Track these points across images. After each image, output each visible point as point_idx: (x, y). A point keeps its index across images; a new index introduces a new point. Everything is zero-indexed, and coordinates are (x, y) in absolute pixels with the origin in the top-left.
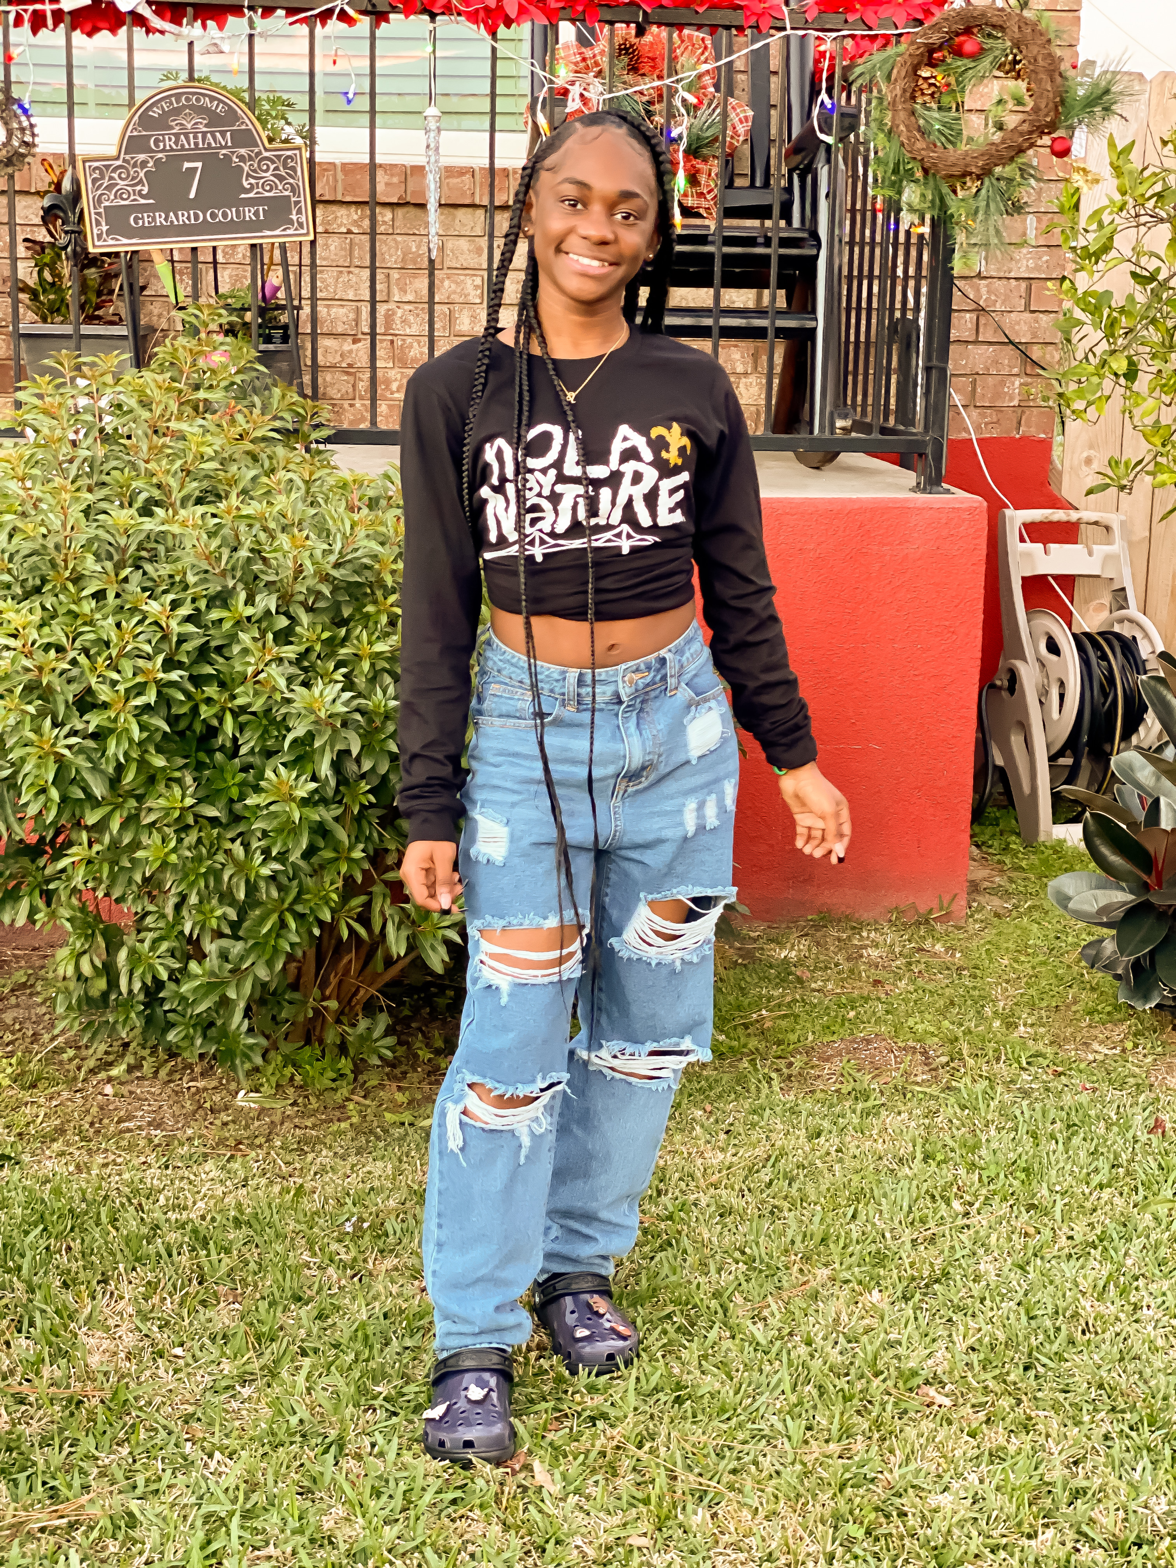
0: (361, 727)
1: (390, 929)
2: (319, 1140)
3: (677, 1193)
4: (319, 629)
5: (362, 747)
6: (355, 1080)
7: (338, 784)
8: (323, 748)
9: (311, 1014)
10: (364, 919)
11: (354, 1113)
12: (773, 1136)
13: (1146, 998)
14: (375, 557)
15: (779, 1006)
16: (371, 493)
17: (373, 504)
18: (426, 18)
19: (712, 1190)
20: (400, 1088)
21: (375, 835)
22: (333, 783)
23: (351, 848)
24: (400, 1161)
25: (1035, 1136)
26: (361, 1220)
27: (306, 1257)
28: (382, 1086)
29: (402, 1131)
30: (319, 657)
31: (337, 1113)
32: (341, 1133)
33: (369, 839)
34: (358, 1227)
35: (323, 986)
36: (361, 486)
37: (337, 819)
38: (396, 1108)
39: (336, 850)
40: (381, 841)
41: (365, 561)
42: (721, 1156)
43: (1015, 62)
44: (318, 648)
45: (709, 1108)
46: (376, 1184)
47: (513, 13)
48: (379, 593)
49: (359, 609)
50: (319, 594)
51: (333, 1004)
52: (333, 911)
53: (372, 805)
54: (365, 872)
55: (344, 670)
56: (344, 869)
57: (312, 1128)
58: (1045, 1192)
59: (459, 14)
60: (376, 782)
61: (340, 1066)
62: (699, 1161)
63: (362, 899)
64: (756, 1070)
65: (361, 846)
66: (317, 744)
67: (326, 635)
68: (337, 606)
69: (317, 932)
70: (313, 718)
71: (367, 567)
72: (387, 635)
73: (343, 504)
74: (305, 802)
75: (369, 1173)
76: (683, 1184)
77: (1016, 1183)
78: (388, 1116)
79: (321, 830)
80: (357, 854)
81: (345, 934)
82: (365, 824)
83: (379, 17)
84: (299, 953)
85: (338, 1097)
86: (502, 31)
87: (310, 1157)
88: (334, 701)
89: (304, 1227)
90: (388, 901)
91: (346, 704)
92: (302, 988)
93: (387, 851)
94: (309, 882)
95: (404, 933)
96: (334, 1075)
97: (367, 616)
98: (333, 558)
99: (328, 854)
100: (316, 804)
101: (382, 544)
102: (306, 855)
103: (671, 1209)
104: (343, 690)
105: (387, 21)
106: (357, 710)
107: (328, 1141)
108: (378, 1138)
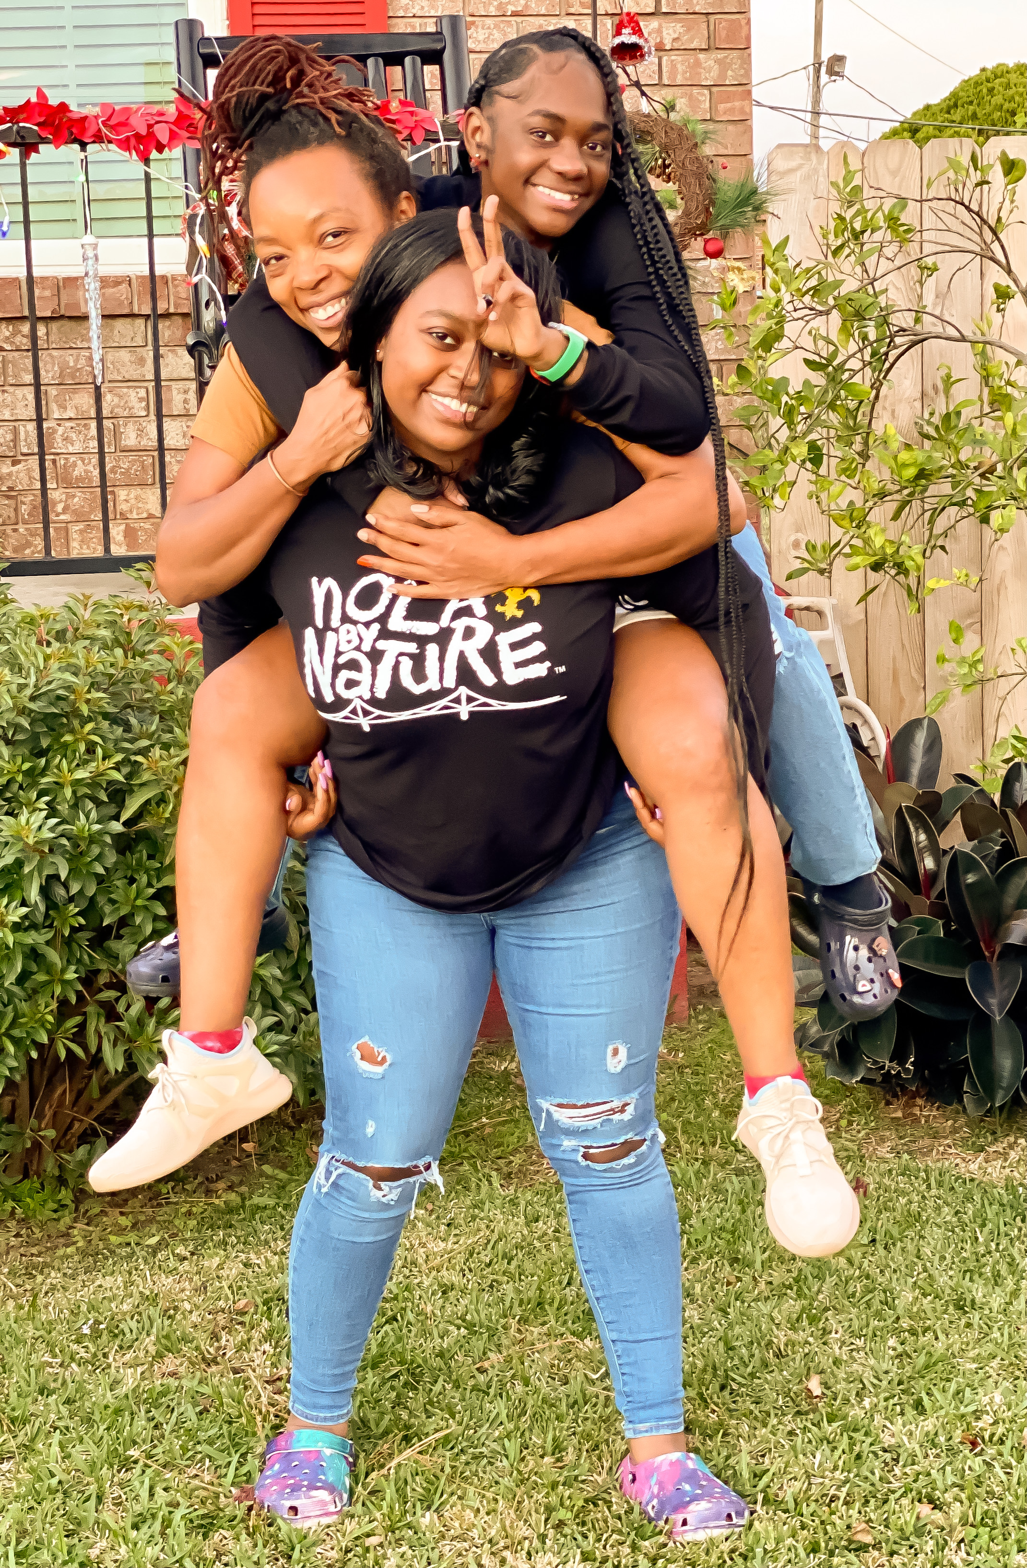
0: (67, 851)
1: (106, 1047)
2: (46, 1265)
3: (401, 1278)
4: (19, 760)
5: (70, 871)
6: (77, 1210)
7: (47, 909)
8: (31, 872)
9: (29, 1145)
10: (80, 1036)
11: (78, 1238)
12: (492, 1225)
13: (853, 1072)
14: (69, 688)
15: (499, 1113)
16: (58, 627)
17: (60, 636)
18: (76, 147)
19: (434, 1273)
20: (122, 1214)
21: (86, 957)
22: (42, 908)
23: (63, 971)
24: (130, 1274)
25: (741, 1202)
26: (97, 1322)
27: (47, 1358)
28: (103, 1213)
29: (128, 1250)
30: (21, 787)
31: (62, 1240)
32: (68, 1257)
33: (79, 961)
34: (95, 1328)
35: (40, 1116)
36: (47, 620)
37: (48, 943)
38: (121, 1231)
39: (48, 973)
40: (92, 962)
41: (61, 692)
42: (442, 1245)
43: (665, 166)
44: (20, 778)
45: (430, 1207)
46: (108, 1294)
47: (164, 138)
48: (76, 723)
49: (57, 739)
50: (18, 728)
51: (51, 1133)
52: (49, 1033)
53: (81, 928)
54: (79, 995)
55: (46, 799)
56: (58, 990)
57: (39, 1255)
58: (749, 1248)
59: (110, 142)
60: (84, 904)
61: (60, 1197)
62: (422, 1250)
63: (78, 1019)
64: (477, 1170)
65: (73, 968)
66: (27, 870)
67: (26, 766)
68: (35, 737)
69: (34, 1055)
70: (20, 845)
71: (59, 698)
72: (86, 762)
73: (34, 640)
74: (16, 927)
75: (100, 1286)
76: (406, 1271)
77: (720, 1242)
78: (113, 1239)
79: (34, 954)
80: (71, 975)
81: (63, 1054)
82: (75, 946)
83: (28, 147)
84: (18, 1078)
85: (62, 1226)
86: (154, 155)
87: (40, 1278)
88: (40, 828)
89: (42, 1332)
90: (103, 1020)
91: (52, 830)
92: (17, 1121)
93: (98, 972)
94: (24, 1006)
95: (121, 1049)
96: (55, 1206)
97: (66, 745)
98: (28, 692)
99: (42, 977)
100: (26, 930)
101: (76, 674)
102: (21, 979)
103: (395, 1291)
104: (47, 818)
105: (37, 151)
106: (62, 836)
107: (56, 1264)
108: (106, 1258)
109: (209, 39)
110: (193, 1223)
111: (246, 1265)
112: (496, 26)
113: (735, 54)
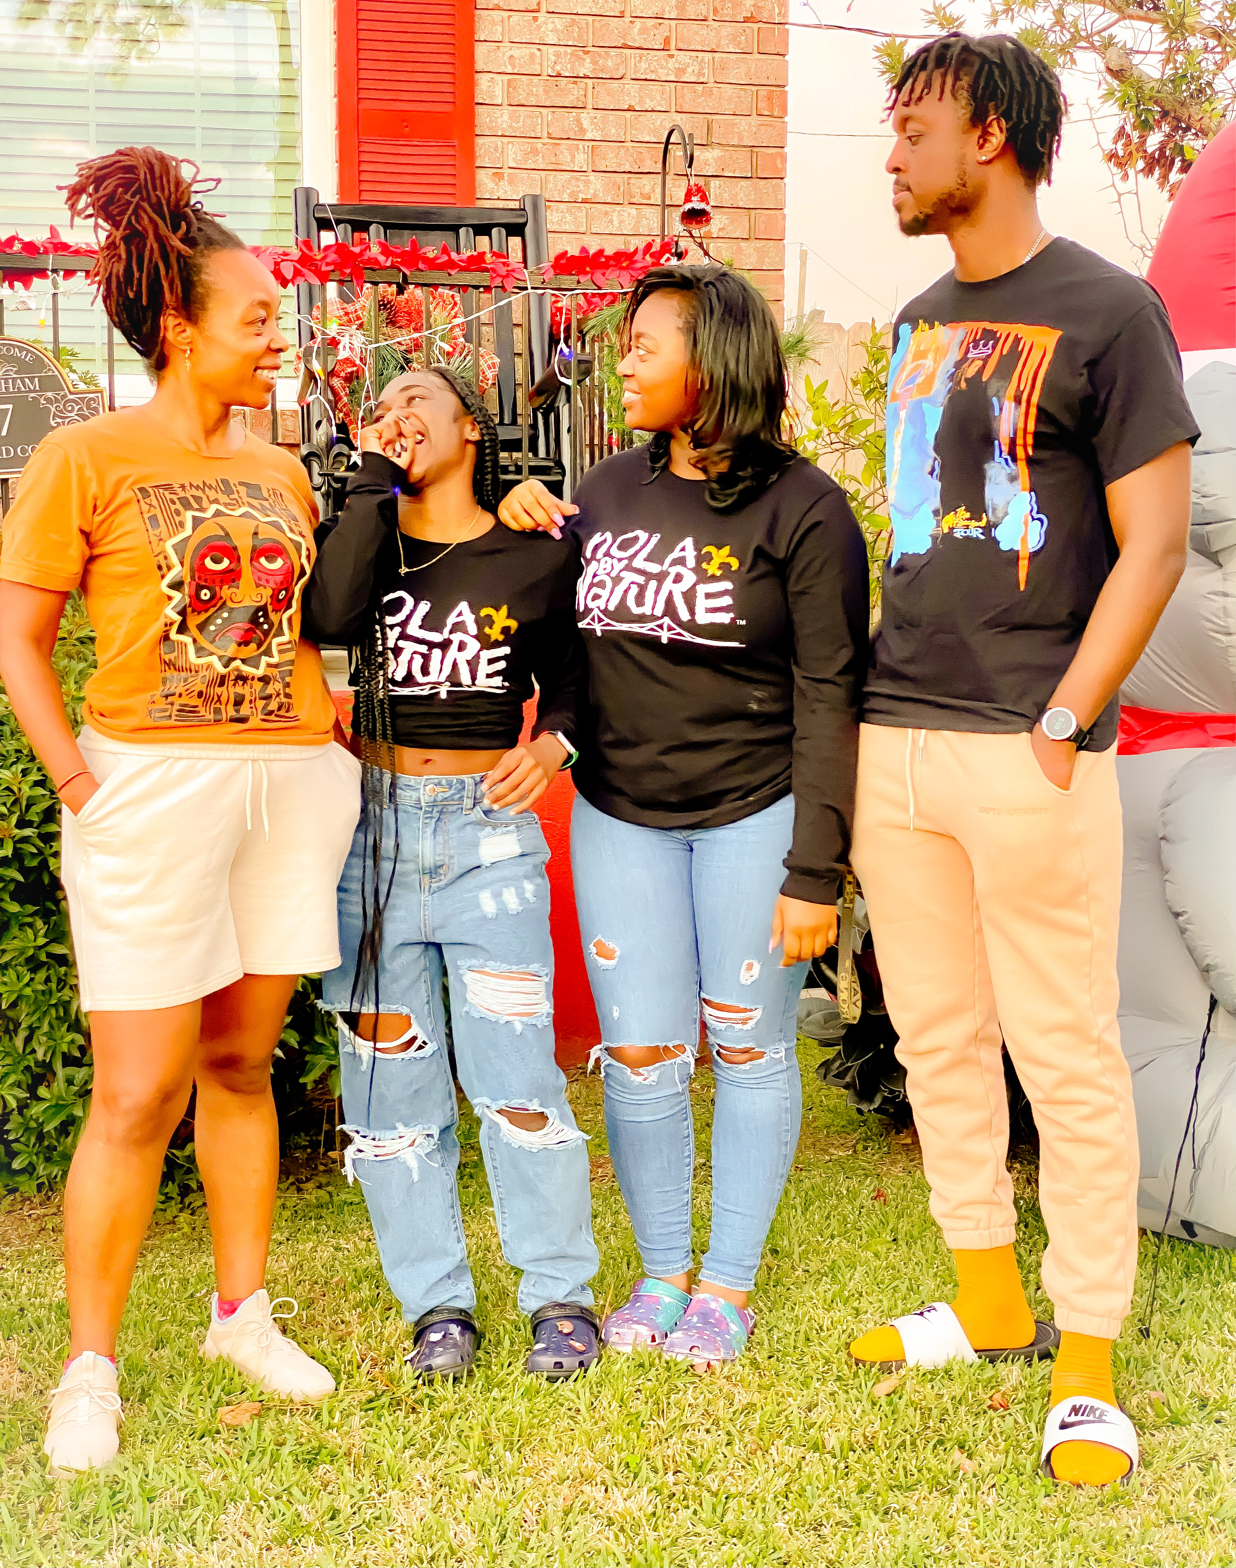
13: (871, 1101)
109: (324, 205)
110: (287, 1214)
111: (337, 1249)
112: (569, 211)
113: (771, 243)
